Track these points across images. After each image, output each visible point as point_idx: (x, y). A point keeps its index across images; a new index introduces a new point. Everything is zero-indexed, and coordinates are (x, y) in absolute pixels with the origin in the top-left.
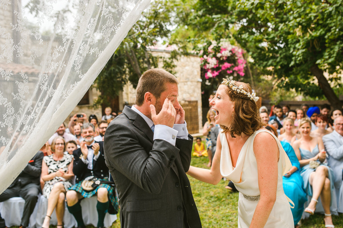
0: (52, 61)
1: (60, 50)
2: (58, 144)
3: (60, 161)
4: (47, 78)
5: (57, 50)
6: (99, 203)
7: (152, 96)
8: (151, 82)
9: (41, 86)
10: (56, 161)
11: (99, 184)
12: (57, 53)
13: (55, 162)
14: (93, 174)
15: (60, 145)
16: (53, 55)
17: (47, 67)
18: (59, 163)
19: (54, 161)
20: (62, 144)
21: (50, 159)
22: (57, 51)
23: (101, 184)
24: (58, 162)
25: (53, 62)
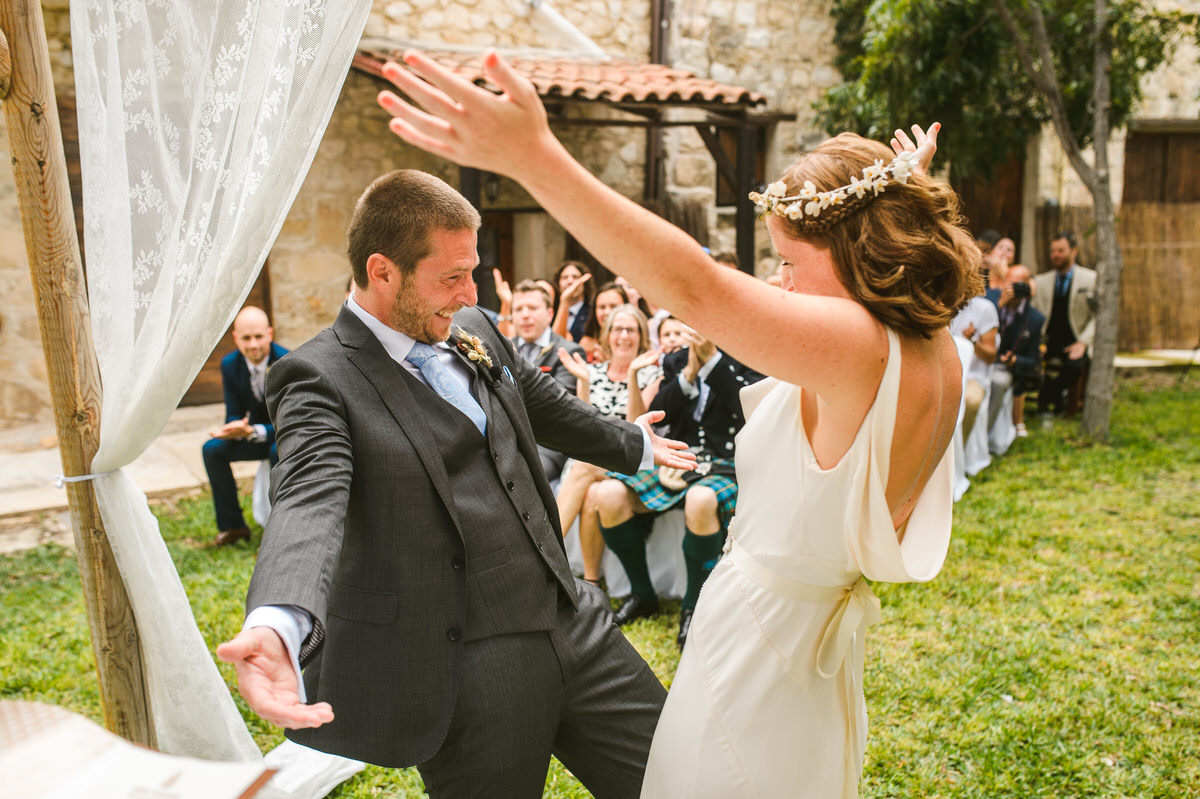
0: (217, 89)
1: (234, 57)
2: (620, 329)
3: (621, 384)
4: (210, 139)
5: (226, 56)
6: (689, 536)
7: (390, 265)
8: (390, 225)
9: (198, 163)
10: (613, 383)
11: (704, 473)
12: (226, 65)
13: (609, 385)
14: (702, 441)
15: (624, 334)
16: (218, 75)
17: (207, 109)
18: (619, 390)
19: (609, 381)
20: (629, 330)
21: (599, 373)
22: (227, 60)
23: (711, 473)
24: (617, 385)
25: (219, 94)
